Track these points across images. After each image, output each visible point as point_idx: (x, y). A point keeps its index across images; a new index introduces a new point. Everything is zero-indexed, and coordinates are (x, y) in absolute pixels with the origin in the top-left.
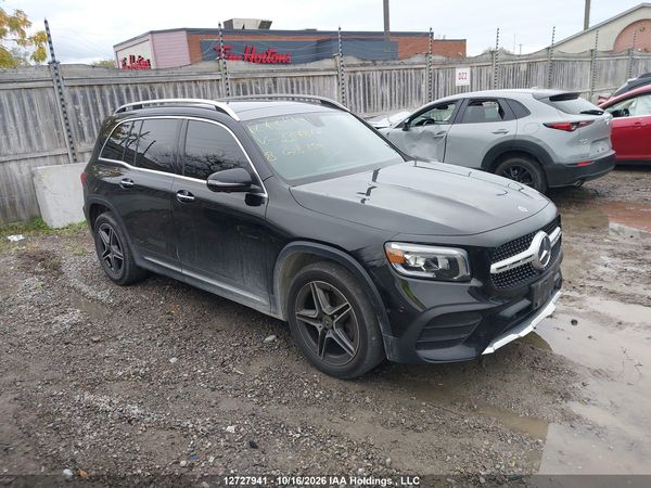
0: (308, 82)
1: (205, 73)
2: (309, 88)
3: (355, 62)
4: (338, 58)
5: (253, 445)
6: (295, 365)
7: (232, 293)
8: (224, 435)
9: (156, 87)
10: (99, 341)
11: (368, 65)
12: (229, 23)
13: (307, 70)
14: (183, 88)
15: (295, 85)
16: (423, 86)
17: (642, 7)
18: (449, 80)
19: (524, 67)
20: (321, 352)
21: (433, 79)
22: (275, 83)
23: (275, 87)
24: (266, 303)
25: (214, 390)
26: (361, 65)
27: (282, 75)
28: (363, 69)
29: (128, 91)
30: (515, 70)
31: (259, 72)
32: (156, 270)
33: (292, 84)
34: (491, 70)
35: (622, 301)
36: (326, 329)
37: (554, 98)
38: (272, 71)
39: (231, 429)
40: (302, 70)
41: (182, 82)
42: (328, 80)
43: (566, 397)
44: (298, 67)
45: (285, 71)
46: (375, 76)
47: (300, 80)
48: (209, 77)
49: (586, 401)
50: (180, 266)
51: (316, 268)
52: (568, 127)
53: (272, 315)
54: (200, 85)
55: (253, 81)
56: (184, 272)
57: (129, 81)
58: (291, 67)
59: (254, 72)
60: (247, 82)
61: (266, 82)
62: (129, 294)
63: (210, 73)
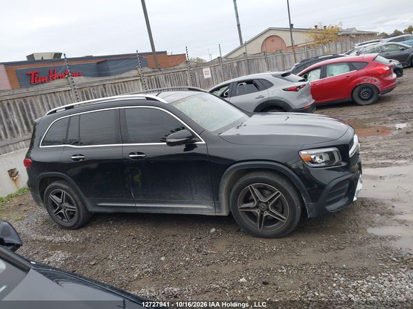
0: (125, 85)
1: (60, 87)
2: (126, 88)
3: (149, 70)
4: (139, 69)
5: (265, 283)
6: (242, 239)
7: (181, 208)
8: (242, 284)
9: (28, 99)
10: (95, 264)
11: (156, 71)
12: (31, 57)
13: (123, 78)
14: (47, 98)
15: (117, 88)
16: (188, 81)
17: (270, 29)
18: (201, 75)
19: (235, 65)
20: (260, 226)
21: (193, 76)
22: (105, 88)
23: (105, 91)
24: (212, 208)
25: (208, 265)
26: (153, 72)
27: (108, 82)
28: (154, 74)
29: (8, 104)
30: (232, 66)
31: (94, 82)
32: (109, 211)
33: (115, 87)
34: (220, 68)
35: (372, 167)
36: (262, 212)
37: (284, 75)
38: (102, 81)
39: (243, 280)
40: (120, 78)
41: (45, 94)
42: (136, 83)
43: (391, 214)
44: (117, 77)
45: (109, 80)
46: (162, 78)
47: (119, 84)
48: (63, 89)
49: (401, 213)
50: (134, 202)
51: (252, 176)
52: (295, 89)
53: (217, 214)
54: (58, 95)
55: (91, 89)
56: (138, 205)
57: (8, 98)
58: (113, 77)
59: (91, 83)
60: (87, 89)
61: (99, 88)
62: (87, 233)
63: (63, 87)
